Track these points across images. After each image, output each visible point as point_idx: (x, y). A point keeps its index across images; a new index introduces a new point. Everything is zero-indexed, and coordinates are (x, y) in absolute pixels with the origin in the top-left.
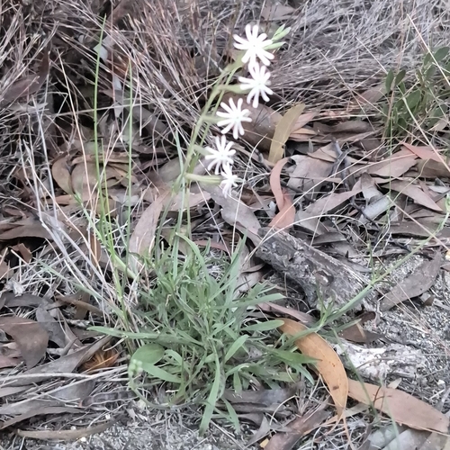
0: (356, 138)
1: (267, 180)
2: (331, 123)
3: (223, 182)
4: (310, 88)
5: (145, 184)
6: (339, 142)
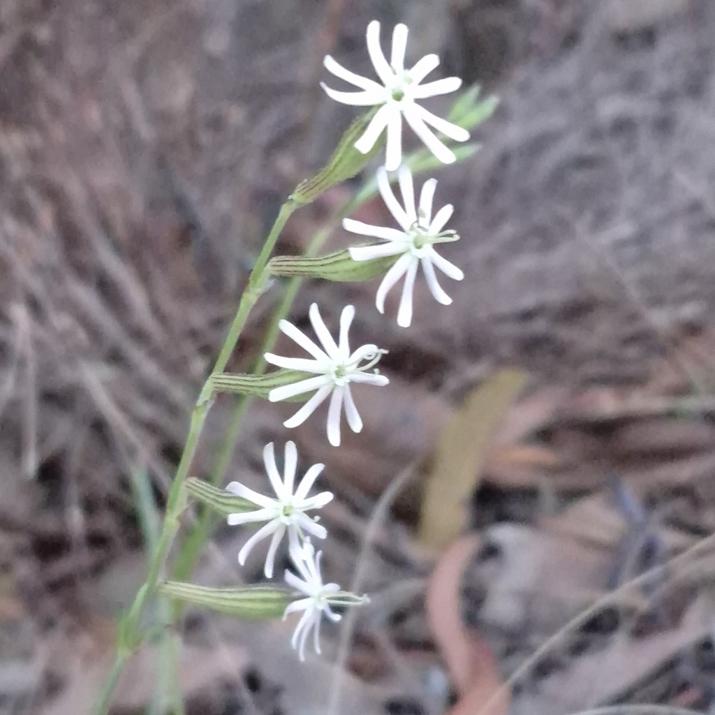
0: (681, 472)
1: (418, 605)
2: (605, 429)
3: (296, 606)
4: (539, 326)
5: (48, 625)
6: (633, 486)
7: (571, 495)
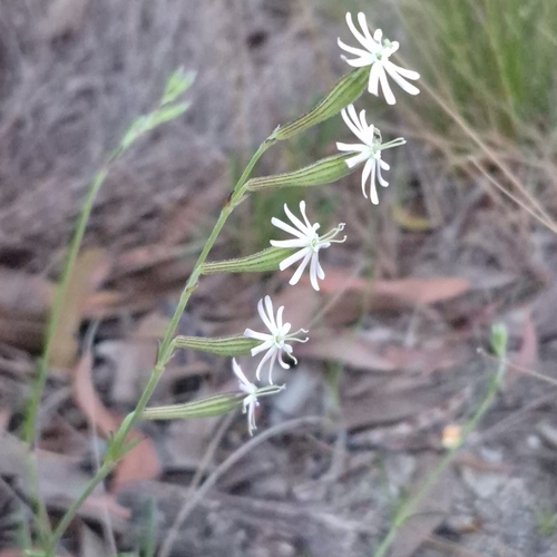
7: (138, 316)
